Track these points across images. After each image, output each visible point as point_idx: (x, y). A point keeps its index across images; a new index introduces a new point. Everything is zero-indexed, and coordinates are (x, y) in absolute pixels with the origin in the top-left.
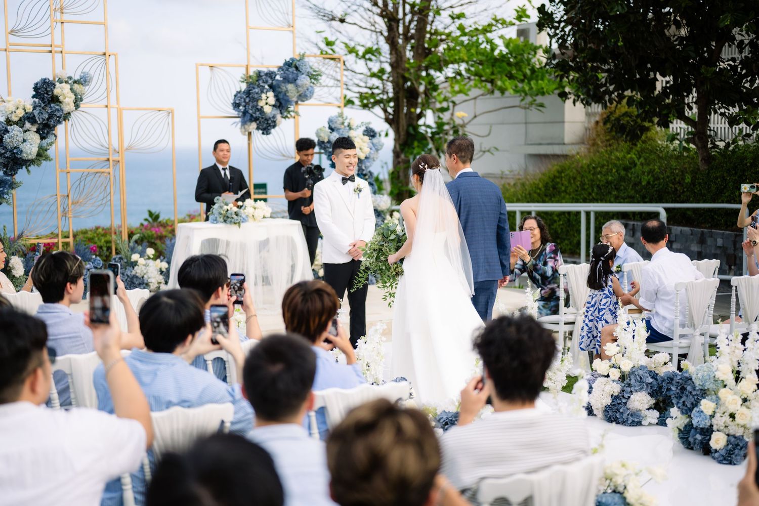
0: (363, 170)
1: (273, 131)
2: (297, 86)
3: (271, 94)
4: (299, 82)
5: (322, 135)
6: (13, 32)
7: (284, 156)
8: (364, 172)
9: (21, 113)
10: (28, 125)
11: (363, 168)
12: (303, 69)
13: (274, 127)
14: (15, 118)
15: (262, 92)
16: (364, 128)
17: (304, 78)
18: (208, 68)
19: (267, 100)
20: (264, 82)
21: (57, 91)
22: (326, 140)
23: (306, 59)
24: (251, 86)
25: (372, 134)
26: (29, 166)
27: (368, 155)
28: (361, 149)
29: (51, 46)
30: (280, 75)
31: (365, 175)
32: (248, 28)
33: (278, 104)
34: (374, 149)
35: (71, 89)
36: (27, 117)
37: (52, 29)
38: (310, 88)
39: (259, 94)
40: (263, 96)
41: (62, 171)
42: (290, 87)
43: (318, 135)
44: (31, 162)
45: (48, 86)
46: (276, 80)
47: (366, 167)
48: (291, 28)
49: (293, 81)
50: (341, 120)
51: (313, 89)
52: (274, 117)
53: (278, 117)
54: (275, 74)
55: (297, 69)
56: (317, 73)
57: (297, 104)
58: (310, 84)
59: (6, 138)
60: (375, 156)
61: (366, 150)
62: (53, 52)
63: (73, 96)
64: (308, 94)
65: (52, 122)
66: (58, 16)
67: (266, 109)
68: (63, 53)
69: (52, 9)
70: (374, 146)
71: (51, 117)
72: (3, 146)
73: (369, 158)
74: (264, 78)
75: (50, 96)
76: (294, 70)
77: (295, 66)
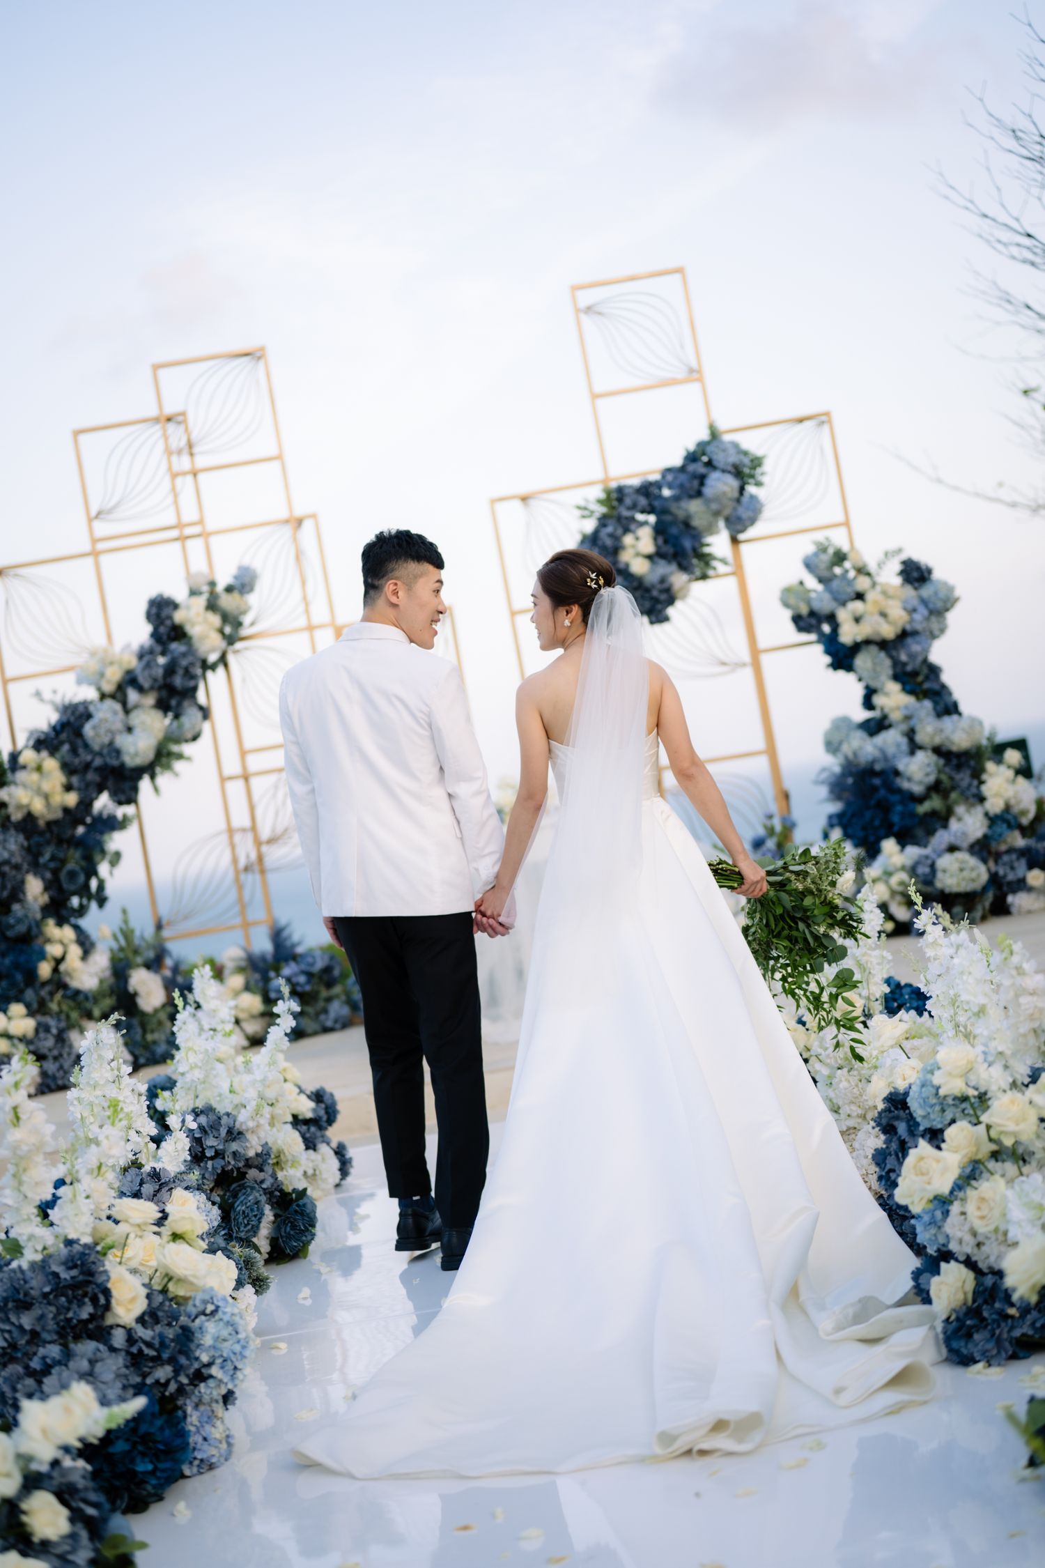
0: (905, 664)
1: (671, 611)
2: (708, 502)
3: (647, 533)
4: (708, 491)
5: (792, 601)
6: (99, 515)
7: (724, 664)
8: (909, 668)
9: (114, 676)
10: (133, 696)
11: (903, 657)
12: (720, 459)
13: (671, 601)
14: (109, 687)
15: (627, 530)
16: (895, 566)
17: (718, 480)
18: (517, 504)
19: (638, 549)
20: (629, 508)
21: (178, 617)
22: (804, 610)
23: (727, 437)
24: (603, 521)
25: (915, 574)
26: (153, 777)
27: (908, 628)
28: (884, 615)
29: (180, 525)
30: (670, 487)
31: (915, 674)
32: (595, 396)
33: (669, 549)
34: (923, 611)
35: (212, 606)
36: (130, 680)
37: (174, 492)
38: (745, 499)
39: (616, 538)
40: (628, 540)
41: (230, 778)
42: (694, 507)
43: (786, 605)
44: (150, 769)
45: (160, 610)
46: (660, 497)
47: (912, 656)
48: (695, 374)
49: (699, 494)
50: (826, 558)
51: (753, 498)
52: (663, 580)
53: (678, 579)
54: (658, 485)
55: (709, 464)
56: (757, 462)
57: (735, 541)
58: (742, 490)
59: (88, 730)
60: (934, 625)
61: (898, 615)
62: (183, 539)
63: (216, 620)
64: (743, 512)
65: (178, 681)
66: (184, 463)
67: (639, 567)
68: (205, 535)
69: (169, 452)
70: (924, 602)
71: (170, 670)
72: (86, 746)
73: (915, 633)
74: (628, 501)
75: (166, 630)
76: (699, 469)
77: (702, 456)
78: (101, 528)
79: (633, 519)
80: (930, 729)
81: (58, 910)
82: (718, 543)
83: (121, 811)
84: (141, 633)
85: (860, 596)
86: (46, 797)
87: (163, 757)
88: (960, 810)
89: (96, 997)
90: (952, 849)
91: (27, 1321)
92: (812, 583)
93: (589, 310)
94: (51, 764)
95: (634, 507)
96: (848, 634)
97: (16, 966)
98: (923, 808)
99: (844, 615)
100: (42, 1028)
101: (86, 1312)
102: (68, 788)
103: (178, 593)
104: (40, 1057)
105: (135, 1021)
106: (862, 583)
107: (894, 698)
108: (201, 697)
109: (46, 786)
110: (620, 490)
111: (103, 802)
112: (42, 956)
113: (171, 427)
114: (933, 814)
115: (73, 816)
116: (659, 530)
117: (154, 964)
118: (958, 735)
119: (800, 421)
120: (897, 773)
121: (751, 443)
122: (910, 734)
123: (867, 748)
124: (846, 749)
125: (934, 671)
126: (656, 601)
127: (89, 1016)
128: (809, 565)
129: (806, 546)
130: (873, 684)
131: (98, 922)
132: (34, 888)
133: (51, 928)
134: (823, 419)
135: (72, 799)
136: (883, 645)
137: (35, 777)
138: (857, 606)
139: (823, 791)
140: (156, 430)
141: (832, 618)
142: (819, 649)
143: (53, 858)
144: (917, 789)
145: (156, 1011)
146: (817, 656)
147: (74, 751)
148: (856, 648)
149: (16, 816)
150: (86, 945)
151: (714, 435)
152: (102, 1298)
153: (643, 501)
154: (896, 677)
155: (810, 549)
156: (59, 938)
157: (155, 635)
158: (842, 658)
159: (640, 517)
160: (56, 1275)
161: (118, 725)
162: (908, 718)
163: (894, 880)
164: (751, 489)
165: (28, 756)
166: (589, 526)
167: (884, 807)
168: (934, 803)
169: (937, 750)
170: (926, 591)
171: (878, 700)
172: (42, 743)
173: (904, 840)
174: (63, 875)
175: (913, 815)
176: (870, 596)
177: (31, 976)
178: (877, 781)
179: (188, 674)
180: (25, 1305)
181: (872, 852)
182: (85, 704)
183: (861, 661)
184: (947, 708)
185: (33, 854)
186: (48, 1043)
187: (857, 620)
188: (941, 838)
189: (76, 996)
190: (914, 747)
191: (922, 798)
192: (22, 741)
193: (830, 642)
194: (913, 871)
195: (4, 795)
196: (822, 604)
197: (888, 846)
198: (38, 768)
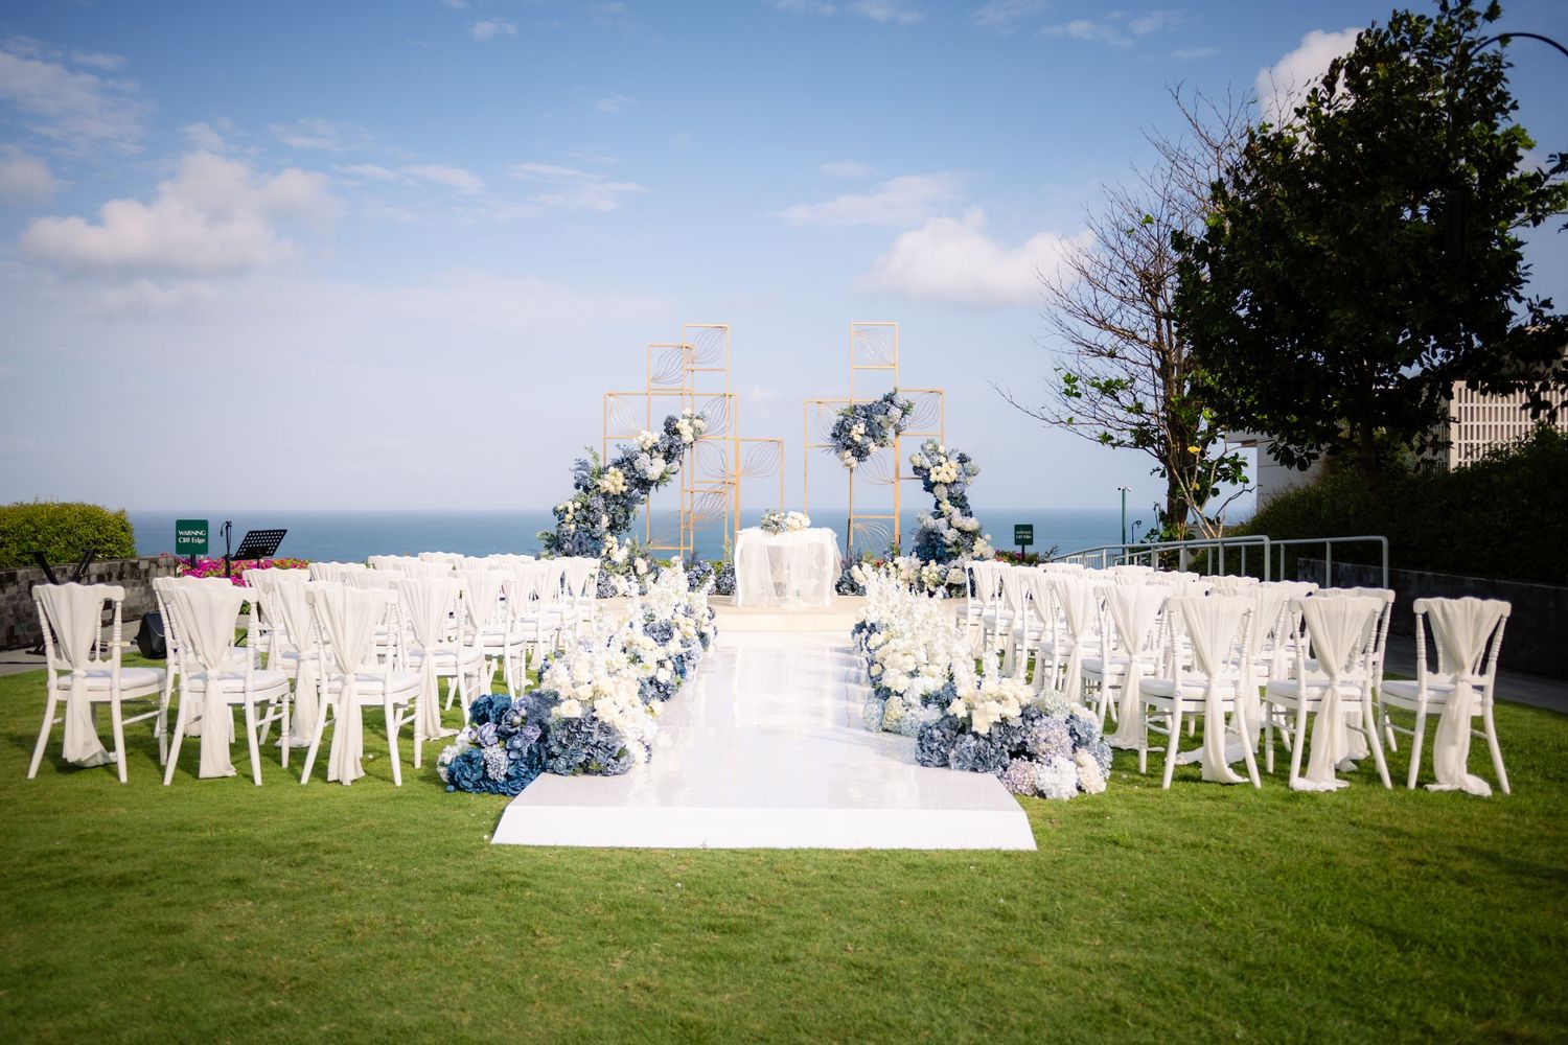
0: (953, 494)
1: (867, 458)
2: (889, 418)
3: (862, 425)
4: (889, 413)
5: (914, 461)
6: (655, 380)
7: (884, 481)
8: (955, 496)
9: (649, 444)
10: (655, 453)
11: (953, 491)
12: (896, 401)
13: (868, 453)
14: (646, 448)
15: (855, 423)
16: (956, 455)
17: (894, 410)
18: (816, 404)
19: (858, 431)
20: (857, 414)
21: (678, 426)
22: (917, 466)
23: (901, 393)
24: (846, 417)
25: (964, 460)
26: (656, 486)
27: (957, 480)
28: (947, 473)
29: (684, 389)
30: (874, 408)
31: (956, 498)
32: (853, 368)
33: (870, 433)
34: (963, 475)
35: (691, 424)
36: (656, 448)
37: (683, 376)
38: (904, 420)
39: (849, 425)
40: (855, 427)
41: (686, 491)
42: (883, 419)
43: (912, 462)
44: (657, 483)
45: (670, 421)
46: (869, 412)
47: (956, 491)
48: (894, 366)
49: (884, 413)
50: (930, 447)
51: (907, 421)
52: (866, 445)
53: (872, 446)
54: (870, 407)
55: (892, 402)
56: (911, 406)
57: (897, 435)
58: (903, 416)
59: (636, 463)
60: (968, 480)
61: (954, 476)
62: (684, 394)
63: (692, 429)
64: (902, 424)
65: (673, 451)
66: (690, 365)
67: (858, 438)
68: (693, 394)
70: (965, 471)
71: (671, 446)
72: (634, 469)
73: (959, 482)
74: (857, 411)
75: (671, 429)
76: (888, 404)
77: (889, 399)
78: (653, 385)
79: (857, 419)
81: (613, 527)
82: (890, 435)
83: (643, 497)
84: (661, 429)
85: (940, 464)
86: (616, 486)
87: (662, 479)
88: (963, 554)
89: (621, 566)
90: (956, 567)
92: (923, 456)
94: (620, 474)
95: (859, 414)
96: (933, 478)
97: (595, 548)
98: (948, 550)
99: (932, 471)
100: (601, 573)
101: (668, 636)
103: (678, 416)
104: (599, 585)
105: (634, 578)
106: (943, 459)
107: (946, 506)
108: (681, 457)
109: (616, 482)
110: (855, 406)
111: (636, 492)
112: (604, 546)
113: (687, 350)
114: (952, 553)
115: (624, 495)
116: (868, 425)
117: (645, 556)
118: (969, 524)
119: (930, 392)
120: (942, 535)
121: (910, 397)
122: (950, 522)
123: (931, 522)
124: (925, 523)
125: (964, 498)
126: (862, 452)
127: (617, 572)
128: (922, 449)
129: (922, 441)
130: (940, 500)
131: (627, 538)
132: (605, 521)
133: (608, 537)
134: (939, 394)
135: (625, 489)
136: (946, 484)
137: (613, 477)
138: (938, 468)
140: (681, 350)
141: (928, 470)
142: (921, 482)
143: (614, 510)
144: (948, 542)
145: (643, 575)
146: (920, 484)
147: (629, 470)
148: (936, 483)
149: (603, 491)
150: (620, 546)
151: (896, 391)
153: (863, 413)
154: (949, 498)
155: (924, 442)
156: (611, 541)
157: (667, 430)
158: (930, 487)
159: (861, 418)
161: (648, 463)
162: (950, 515)
163: (931, 575)
164: (906, 416)
165: (612, 469)
166: (841, 419)
167: (934, 547)
168: (954, 549)
169: (959, 529)
170: (966, 467)
171: (941, 506)
172: (618, 464)
173: (939, 560)
174: (616, 516)
175: (944, 552)
176: (945, 466)
177: (599, 553)
178: (932, 537)
179: (678, 448)
180: (654, 632)
181: (927, 564)
182: (636, 452)
183: (936, 490)
184: (966, 513)
185: (607, 506)
187: (938, 474)
188: (953, 563)
189: (614, 564)
190: (950, 526)
191: (949, 547)
192: (609, 462)
193: (926, 479)
194: (939, 573)
195: (599, 482)
196: (927, 463)
197: (933, 562)
198: (615, 475)
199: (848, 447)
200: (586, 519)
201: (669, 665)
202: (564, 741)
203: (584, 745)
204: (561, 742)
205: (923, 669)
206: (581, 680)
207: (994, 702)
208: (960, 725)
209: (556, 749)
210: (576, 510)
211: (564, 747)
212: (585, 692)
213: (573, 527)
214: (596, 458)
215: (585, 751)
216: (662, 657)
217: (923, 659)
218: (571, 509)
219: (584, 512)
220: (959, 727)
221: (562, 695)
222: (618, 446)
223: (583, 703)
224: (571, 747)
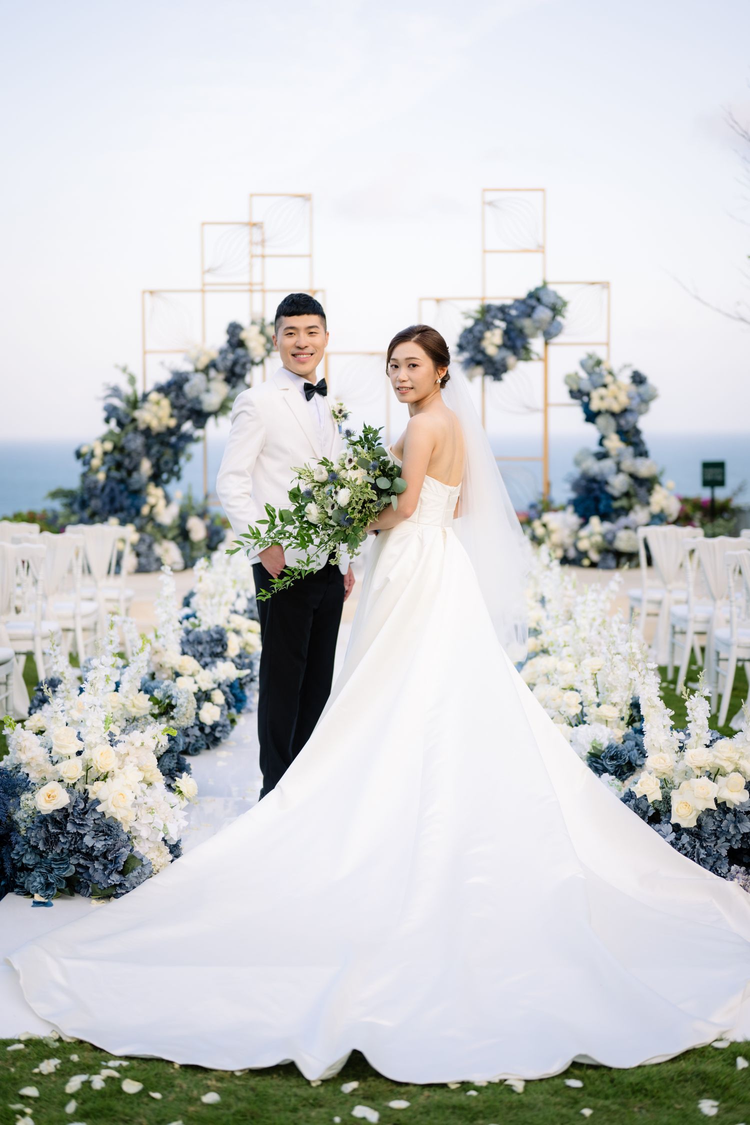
0: (623, 426)
1: (505, 375)
2: (535, 321)
3: (499, 333)
4: (535, 315)
5: (571, 382)
6: (209, 271)
7: (528, 408)
8: (625, 429)
9: (203, 362)
10: (213, 373)
11: (623, 423)
12: (545, 299)
13: (506, 370)
14: (200, 366)
15: (488, 329)
16: (628, 373)
17: (542, 310)
18: (433, 303)
19: (493, 341)
20: (492, 317)
21: (243, 335)
22: (575, 388)
23: (551, 287)
24: (477, 322)
25: (639, 379)
26: (216, 418)
27: (629, 408)
28: (616, 398)
29: (251, 284)
30: (516, 309)
31: (627, 432)
32: (485, 252)
33: (509, 343)
34: (637, 400)
35: (262, 332)
36: (213, 365)
37: (251, 265)
38: (555, 324)
39: (482, 333)
40: (488, 334)
42: (526, 323)
43: (566, 383)
44: (215, 413)
45: (234, 330)
46: (509, 314)
47: (627, 422)
48: (541, 249)
49: (529, 316)
50: (591, 363)
51: (560, 324)
52: (503, 359)
53: (511, 360)
54: (510, 307)
55: (539, 300)
56: (565, 304)
57: (546, 344)
58: (554, 318)
59: (187, 388)
60: (643, 407)
61: (624, 400)
62: (251, 291)
63: (262, 340)
64: (553, 330)
65: (238, 370)
66: (258, 250)
67: (492, 350)
68: (263, 291)
69: (251, 243)
70: (640, 395)
71: (235, 363)
72: (184, 395)
73: (631, 411)
74: (492, 313)
75: (236, 341)
76: (533, 302)
77: (536, 296)
78: (209, 278)
79: (492, 324)
80: (630, 463)
81: (156, 478)
82: (536, 344)
83: (198, 433)
84: (221, 340)
85: (605, 386)
86: (160, 419)
87: (224, 408)
88: (637, 508)
89: (170, 528)
90: (626, 528)
91: (200, 648)
92: (583, 374)
93: (490, 204)
94: (165, 403)
95: (495, 317)
96: (595, 406)
97: (132, 505)
98: (616, 504)
99: (595, 395)
100: (141, 540)
101: (219, 650)
102: (172, 416)
103: (244, 321)
104: (138, 555)
105: (188, 545)
106: (608, 379)
107: (614, 443)
108: (248, 379)
109: (160, 413)
110: (489, 306)
111: (187, 426)
112: (145, 502)
113: (255, 230)
114: (622, 508)
115: (171, 432)
116: (506, 333)
117: (202, 515)
118: (644, 468)
119: (593, 284)
120: (606, 483)
121: (563, 292)
122: (618, 464)
123: (595, 467)
124: (584, 466)
125: (637, 432)
126: (497, 370)
127: (165, 537)
128: (583, 365)
129: (581, 353)
130: (606, 434)
131: (176, 490)
132: (146, 467)
133: (152, 488)
134: (605, 285)
135: (172, 423)
136: (613, 414)
137: (155, 407)
138: (602, 391)
139: (568, 486)
140: (246, 230)
141: (588, 395)
142: (580, 409)
143: (158, 452)
144: (616, 493)
145: (200, 542)
146: (578, 413)
147: (177, 396)
148: (599, 413)
149: (142, 426)
150: (168, 499)
151: (545, 284)
152: (224, 646)
153: (500, 315)
154: (617, 432)
155: (583, 356)
156: (155, 494)
157: (229, 342)
158: (591, 417)
159: (497, 322)
160: (211, 636)
161: (203, 388)
162: (619, 455)
163: (594, 538)
164: (559, 318)
165: (154, 396)
166: (470, 323)
167: (597, 500)
168: (623, 503)
169: (631, 475)
170: (642, 389)
171: (606, 443)
172: (162, 390)
173: (603, 518)
174: (162, 462)
175: (610, 506)
176: (612, 387)
177: (138, 512)
178: (595, 486)
179: (244, 366)
180: (200, 643)
181: (585, 522)
182: (187, 373)
183: (600, 420)
184: (641, 452)
185: (148, 448)
186: (143, 548)
187: (602, 398)
188: (623, 521)
189: (159, 527)
190: (619, 470)
191: (615, 499)
192: (150, 387)
193: (586, 407)
194: (604, 536)
195: (137, 414)
196: (586, 386)
197: (595, 521)
198: (158, 403)
199: (479, 363)
200: (119, 466)
201: (219, 697)
202: (41, 847)
203: (71, 853)
204: (35, 848)
205: (591, 711)
206: (64, 752)
207: (705, 779)
208: (651, 812)
209: (29, 859)
210: (105, 453)
211: (41, 854)
212: (72, 770)
213: (101, 476)
214: (132, 380)
215: (73, 861)
216: (206, 685)
217: (590, 693)
218: (99, 452)
219: (117, 456)
220: (650, 814)
221: (34, 777)
222: (162, 363)
223: (71, 788)
224: (50, 857)
